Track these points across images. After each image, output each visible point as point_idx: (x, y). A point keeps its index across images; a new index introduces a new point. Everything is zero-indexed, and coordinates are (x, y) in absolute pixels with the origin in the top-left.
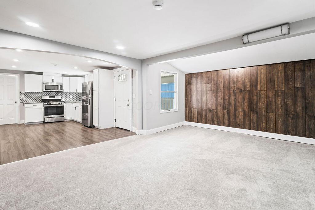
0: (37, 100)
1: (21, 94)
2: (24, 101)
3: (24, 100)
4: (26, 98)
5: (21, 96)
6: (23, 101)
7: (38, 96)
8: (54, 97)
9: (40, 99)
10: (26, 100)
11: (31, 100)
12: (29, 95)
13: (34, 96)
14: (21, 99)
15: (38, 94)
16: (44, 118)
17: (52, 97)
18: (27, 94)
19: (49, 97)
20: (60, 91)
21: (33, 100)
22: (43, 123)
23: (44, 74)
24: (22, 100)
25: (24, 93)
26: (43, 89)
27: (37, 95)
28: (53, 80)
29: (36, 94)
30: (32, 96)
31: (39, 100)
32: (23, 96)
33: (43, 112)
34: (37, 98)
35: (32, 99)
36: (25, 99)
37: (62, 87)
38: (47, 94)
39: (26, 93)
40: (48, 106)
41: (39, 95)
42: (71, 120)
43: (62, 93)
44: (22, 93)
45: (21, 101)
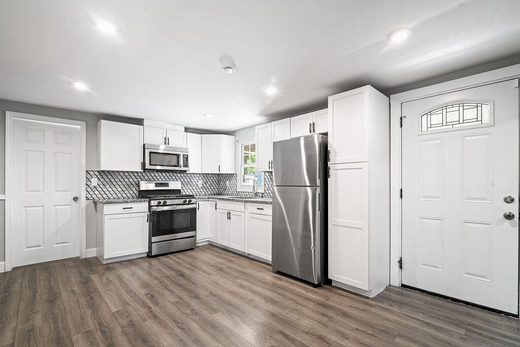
0: (127, 192)
1: (89, 176)
2: (97, 195)
3: (97, 193)
4: (102, 186)
5: (89, 183)
6: (94, 196)
7: (129, 183)
8: (167, 185)
9: (133, 189)
10: (102, 193)
11: (112, 192)
12: (107, 180)
13: (120, 183)
14: (89, 189)
15: (129, 177)
16: (150, 243)
17: (162, 184)
18: (105, 177)
19: (157, 185)
20: (183, 169)
21: (117, 192)
22: (146, 255)
23: (145, 122)
24: (91, 193)
25: (97, 173)
26: (144, 164)
27: (126, 180)
28: (166, 141)
29: (124, 177)
30: (115, 183)
31: (131, 192)
32: (94, 182)
33: (145, 226)
34: (127, 187)
35: (114, 189)
36: (99, 189)
37: (186, 158)
38: (150, 177)
39: (102, 173)
40: (160, 209)
41: (131, 180)
42: (207, 243)
43: (185, 175)
44: (92, 173)
45: (89, 196)
